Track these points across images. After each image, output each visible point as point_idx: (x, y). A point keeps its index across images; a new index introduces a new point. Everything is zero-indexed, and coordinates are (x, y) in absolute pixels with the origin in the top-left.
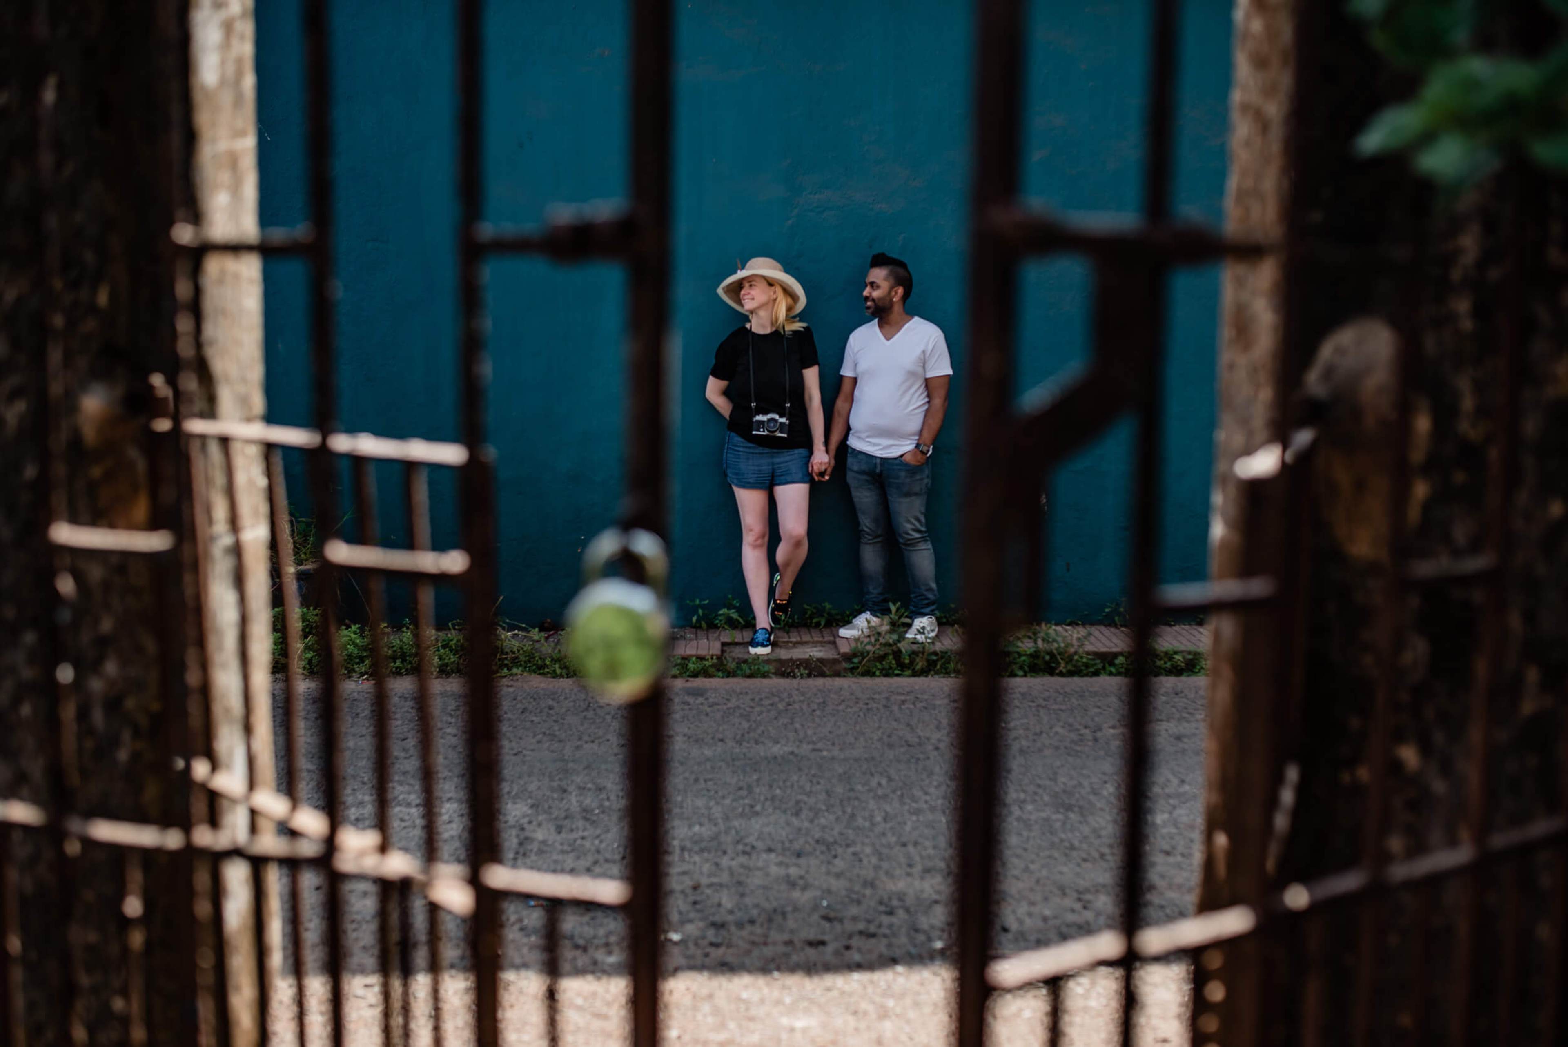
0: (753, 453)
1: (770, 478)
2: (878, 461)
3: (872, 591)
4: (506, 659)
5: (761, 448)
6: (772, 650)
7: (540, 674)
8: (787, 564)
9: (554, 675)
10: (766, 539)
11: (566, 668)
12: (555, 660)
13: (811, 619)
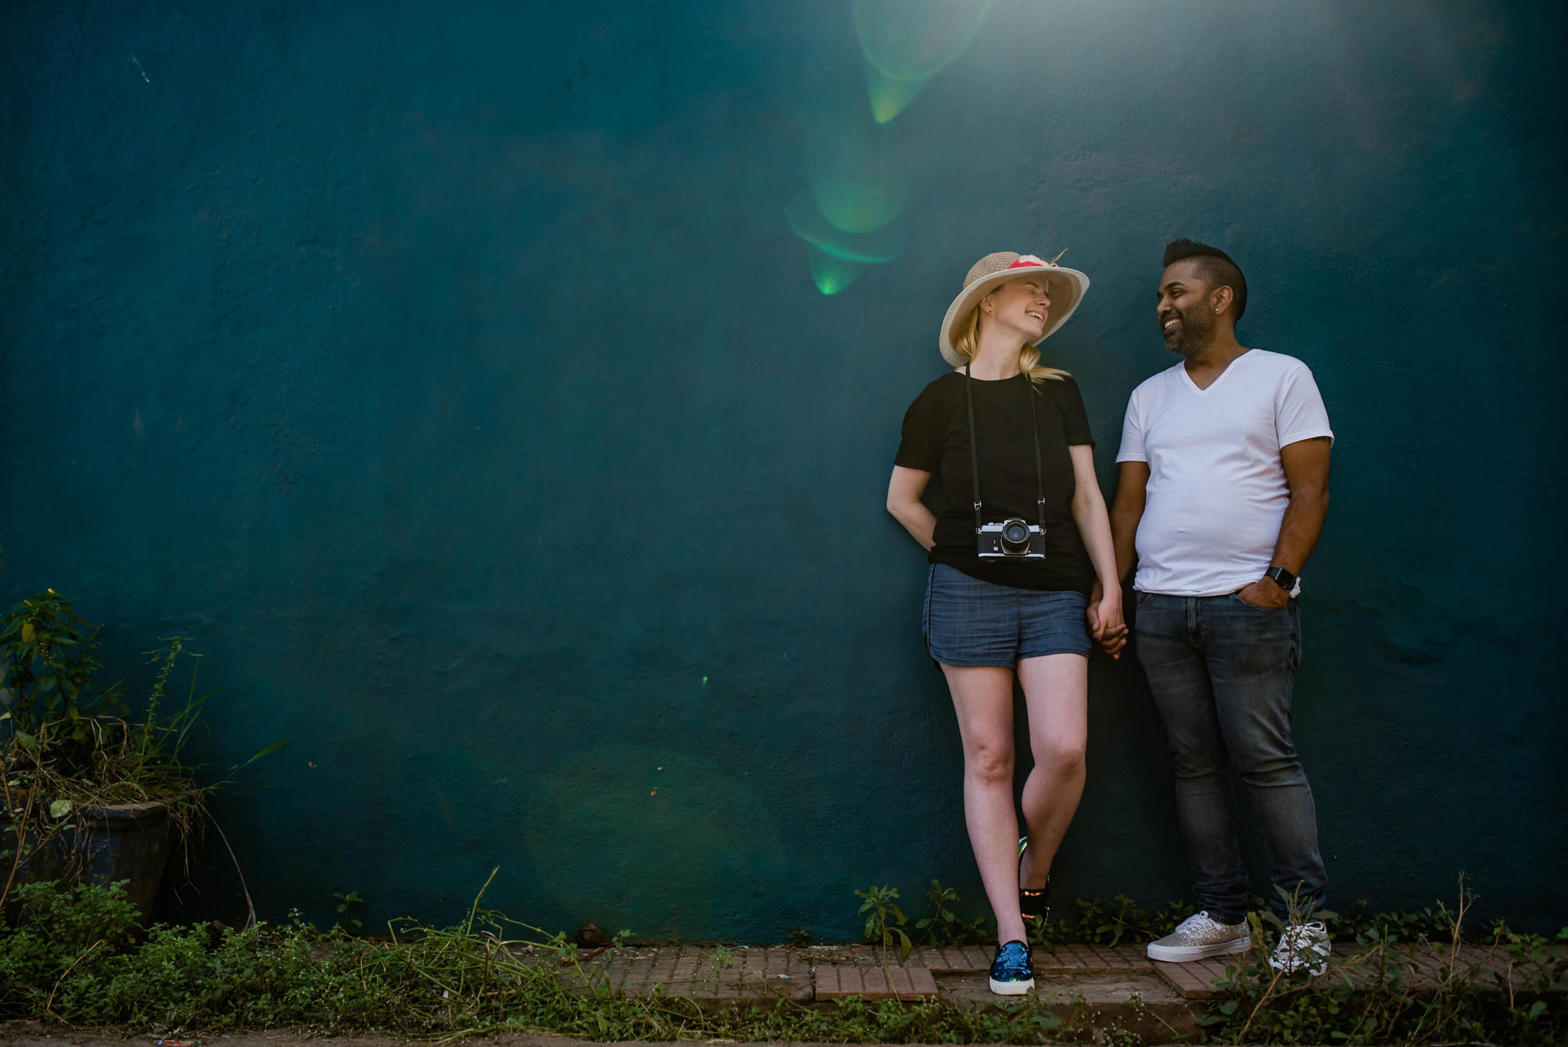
0: (981, 598)
1: (1014, 644)
2: (1191, 604)
3: (1207, 872)
4: (497, 998)
5: (997, 587)
6: (1037, 986)
7: (561, 1031)
8: (1046, 815)
9: (592, 1033)
10: (1011, 765)
11: (621, 1018)
12: (595, 1002)
13: (1093, 928)
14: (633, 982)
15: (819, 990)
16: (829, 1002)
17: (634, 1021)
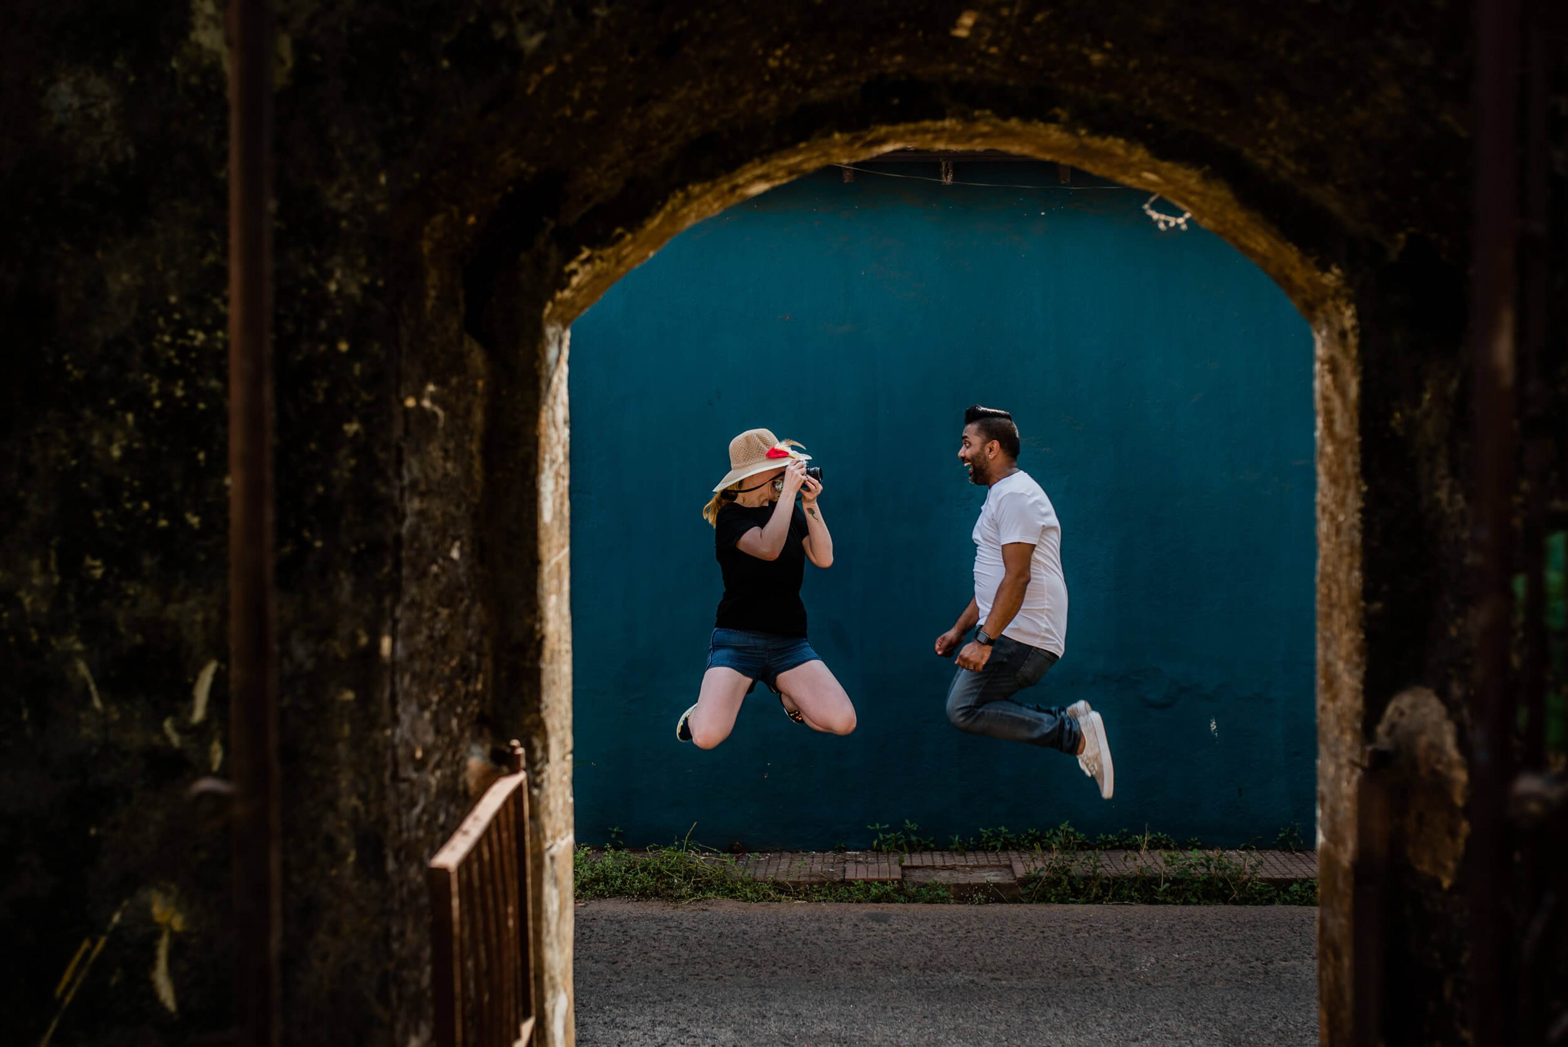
4: (701, 883)
6: (951, 874)
7: (732, 898)
9: (745, 899)
11: (756, 892)
12: (746, 884)
13: (988, 843)
14: (760, 874)
15: (846, 877)
16: (850, 883)
17: (762, 893)
